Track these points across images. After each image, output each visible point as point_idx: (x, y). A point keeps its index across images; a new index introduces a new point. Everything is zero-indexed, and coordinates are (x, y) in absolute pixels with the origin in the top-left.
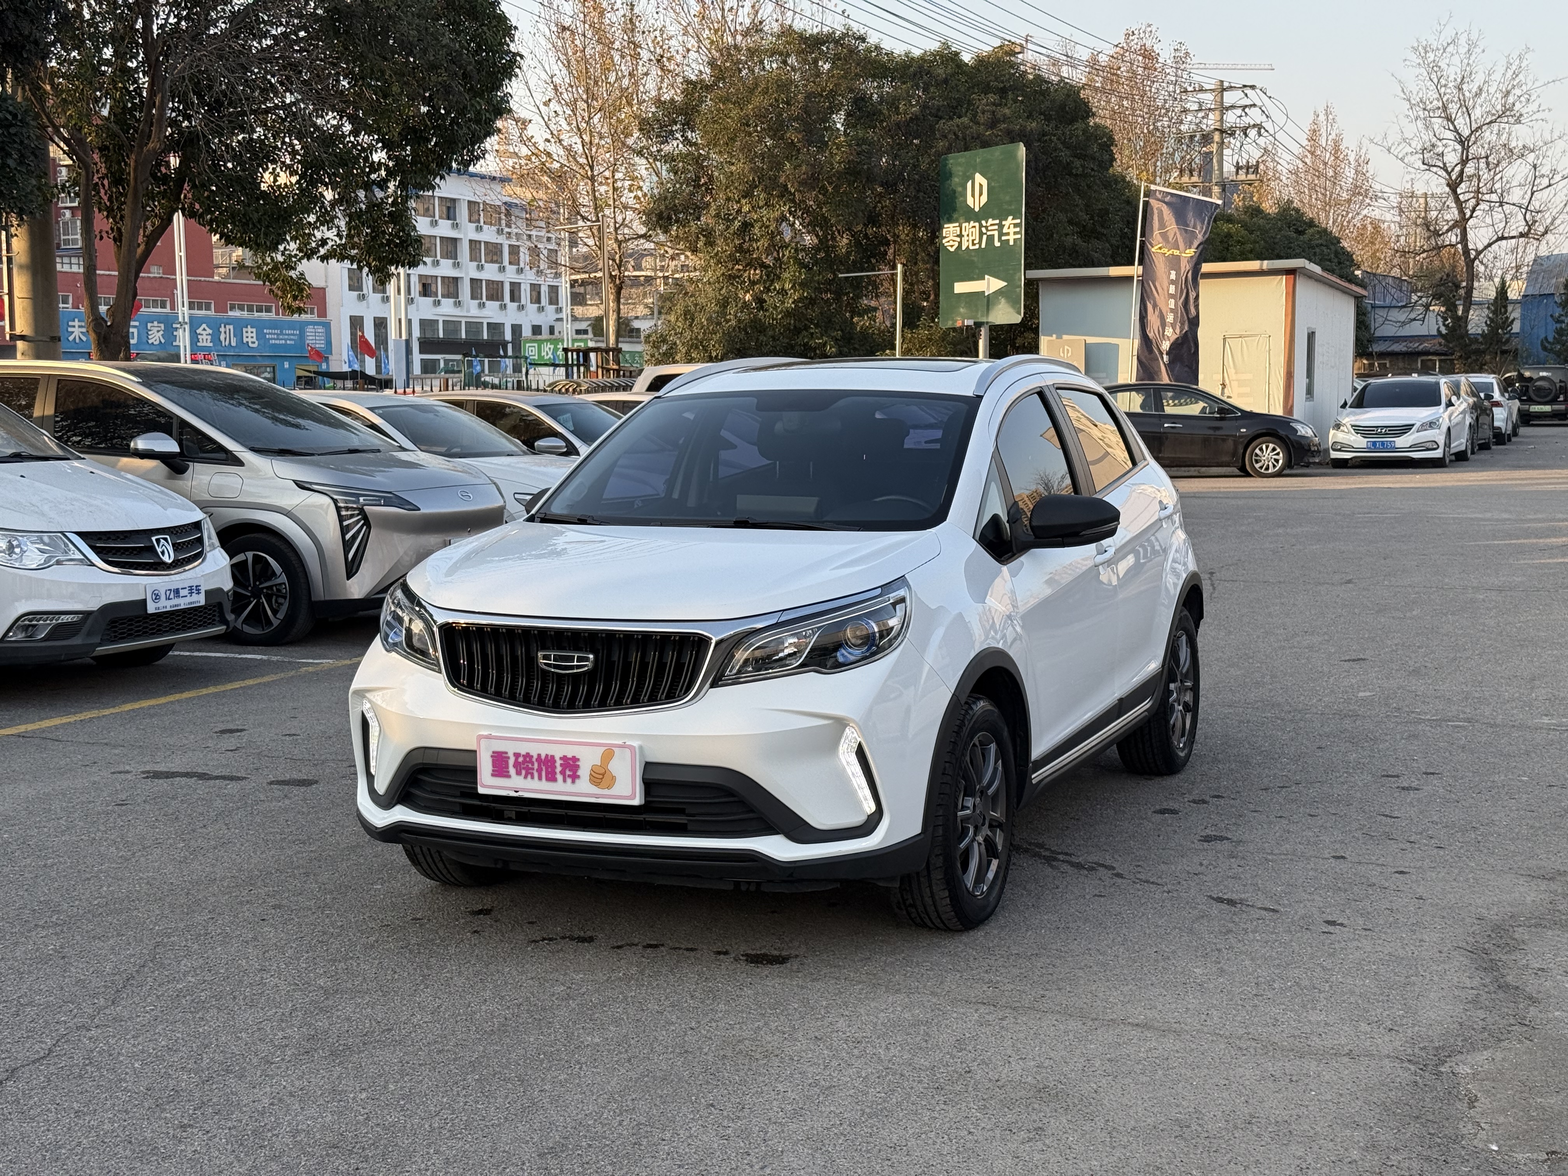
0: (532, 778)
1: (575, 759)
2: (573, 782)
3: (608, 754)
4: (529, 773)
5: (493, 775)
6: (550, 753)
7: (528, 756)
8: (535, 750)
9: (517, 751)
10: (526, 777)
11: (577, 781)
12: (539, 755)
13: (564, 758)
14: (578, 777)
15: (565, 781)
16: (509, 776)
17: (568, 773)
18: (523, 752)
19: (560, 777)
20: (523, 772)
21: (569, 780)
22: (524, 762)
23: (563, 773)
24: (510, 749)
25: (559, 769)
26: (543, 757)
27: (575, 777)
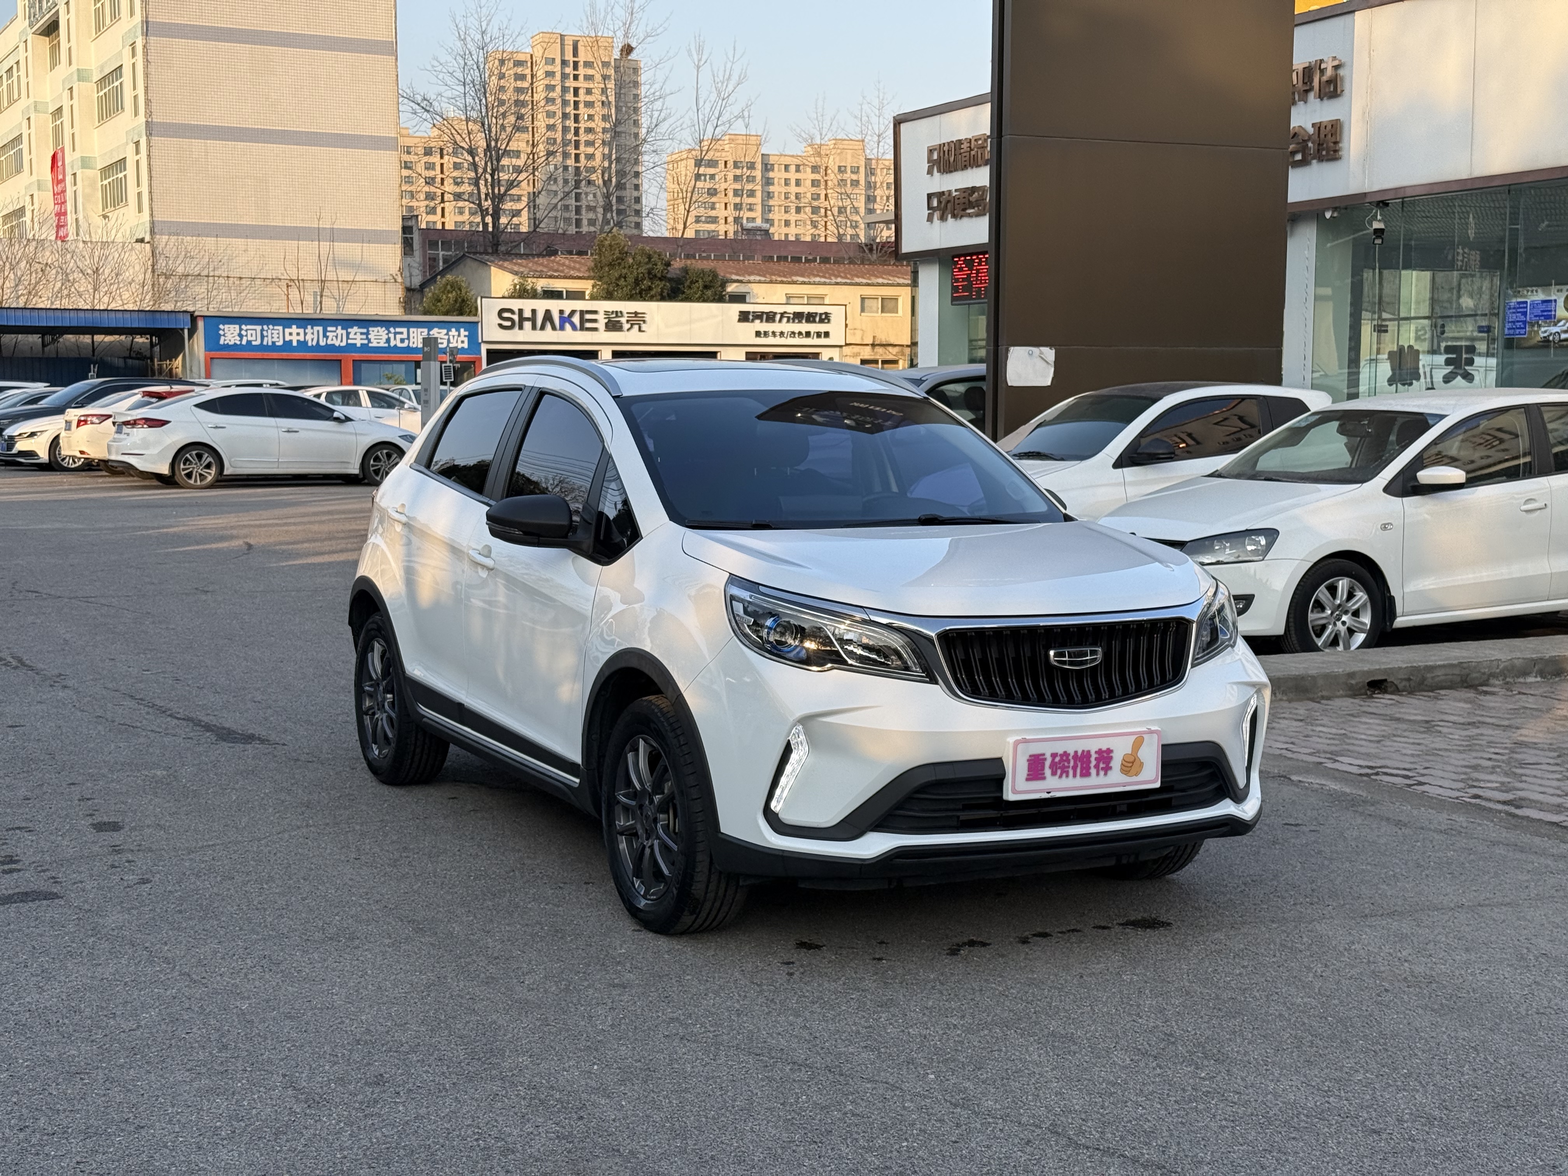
0: (1067, 776)
1: (1109, 751)
2: (1106, 774)
3: (1138, 743)
4: (1065, 772)
5: (1027, 780)
6: (1086, 749)
7: (1066, 754)
8: (1071, 748)
9: (1054, 751)
10: (1061, 777)
11: (1109, 772)
12: (1076, 752)
13: (1099, 752)
14: (1110, 768)
15: (1098, 774)
16: (1044, 778)
17: (1102, 765)
18: (1061, 752)
19: (1093, 771)
20: (1059, 772)
21: (1102, 773)
22: (1061, 761)
23: (1097, 767)
24: (1047, 750)
25: (1093, 763)
26: (1079, 753)
27: (1107, 769)
